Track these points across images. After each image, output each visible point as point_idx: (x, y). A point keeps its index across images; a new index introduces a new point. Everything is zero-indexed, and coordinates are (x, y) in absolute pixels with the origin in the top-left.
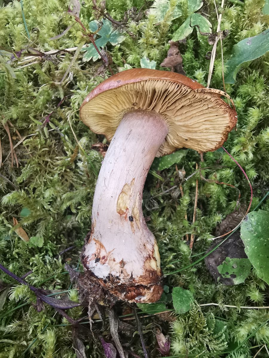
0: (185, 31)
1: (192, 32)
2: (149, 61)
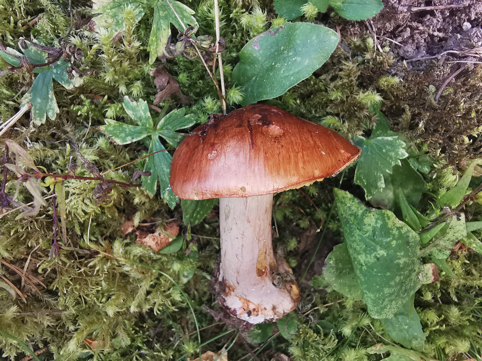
0: (161, 35)
1: (170, 33)
2: (135, 103)
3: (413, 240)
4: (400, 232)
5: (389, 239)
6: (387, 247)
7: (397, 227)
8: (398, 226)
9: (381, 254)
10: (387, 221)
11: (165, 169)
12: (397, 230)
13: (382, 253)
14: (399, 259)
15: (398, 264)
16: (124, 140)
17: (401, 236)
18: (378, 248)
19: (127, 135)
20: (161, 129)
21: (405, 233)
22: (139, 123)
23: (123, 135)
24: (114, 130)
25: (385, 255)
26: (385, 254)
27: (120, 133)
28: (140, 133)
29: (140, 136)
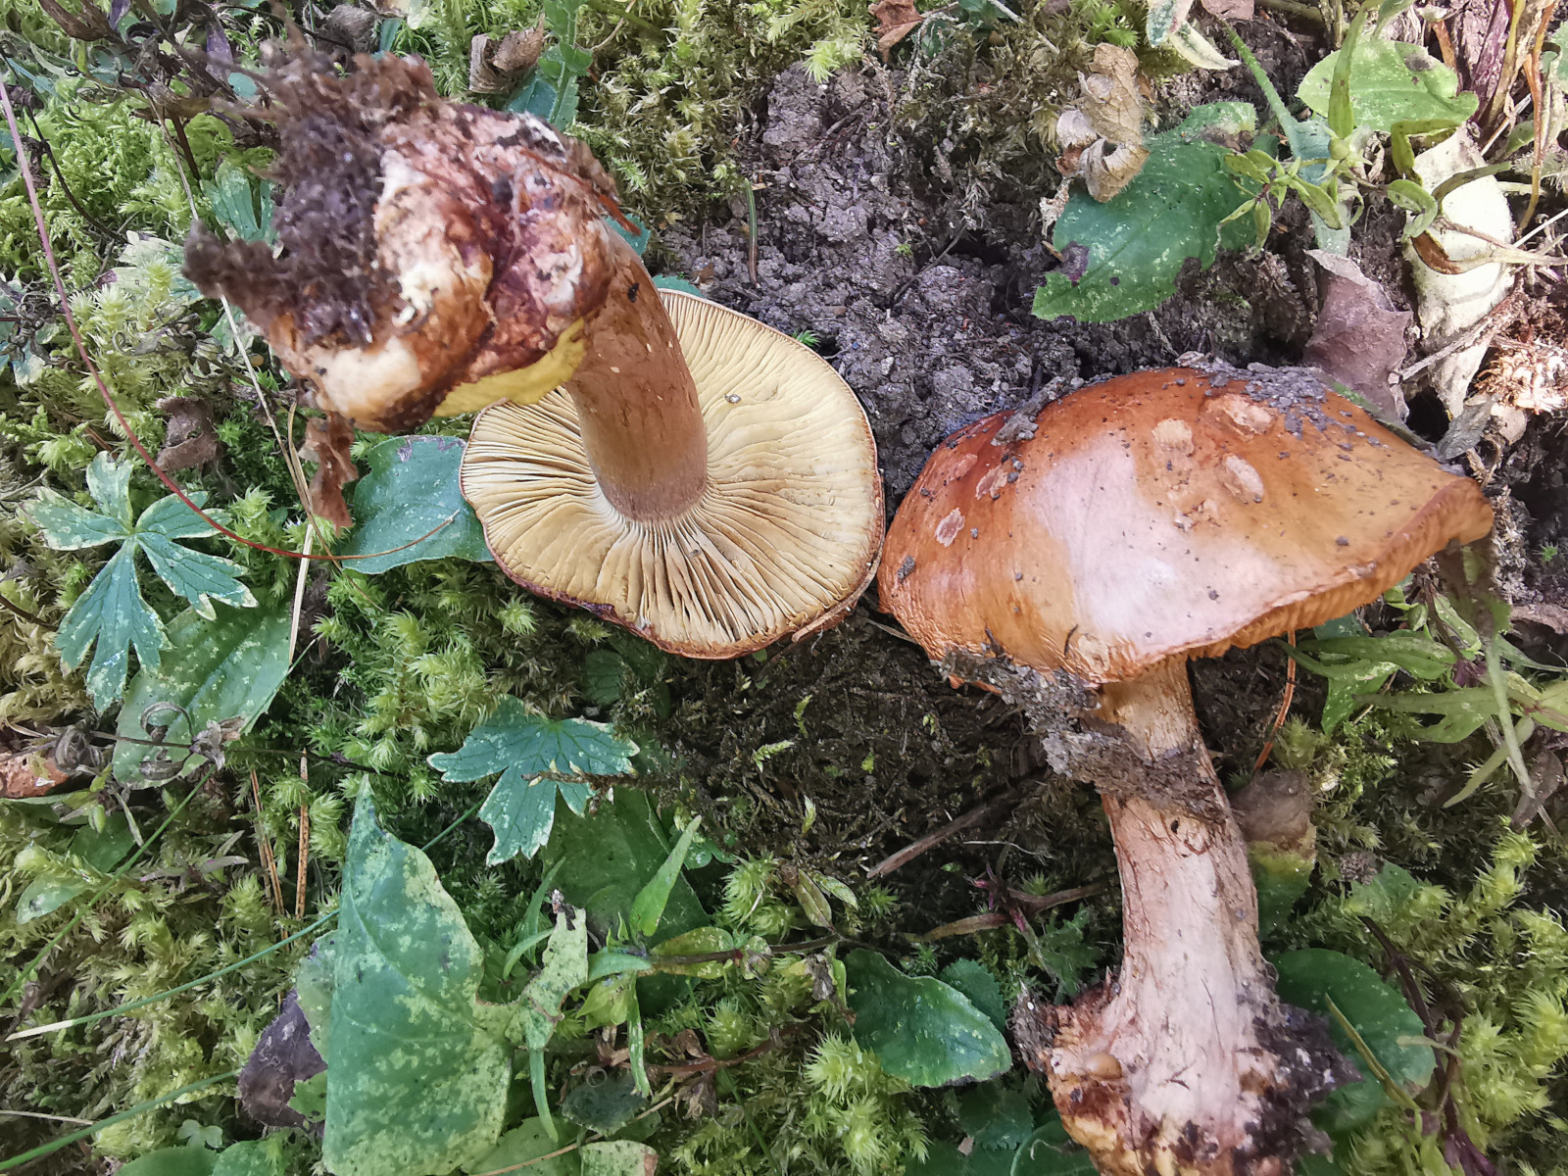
3: (457, 955)
4: (432, 921)
5: (394, 927)
6: (387, 947)
7: (428, 904)
8: (433, 902)
9: (370, 963)
10: (406, 875)
11: (120, 618)
12: (426, 911)
13: (375, 960)
14: (409, 994)
15: (405, 1011)
16: (65, 539)
17: (430, 932)
18: (370, 944)
19: (75, 532)
20: (145, 529)
21: (447, 928)
22: (105, 509)
23: (68, 529)
24: (51, 514)
25: (378, 970)
26: (379, 966)
27: (62, 524)
28: (102, 530)
29: (99, 539)
